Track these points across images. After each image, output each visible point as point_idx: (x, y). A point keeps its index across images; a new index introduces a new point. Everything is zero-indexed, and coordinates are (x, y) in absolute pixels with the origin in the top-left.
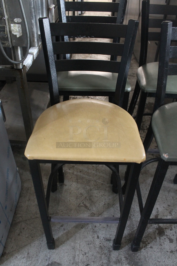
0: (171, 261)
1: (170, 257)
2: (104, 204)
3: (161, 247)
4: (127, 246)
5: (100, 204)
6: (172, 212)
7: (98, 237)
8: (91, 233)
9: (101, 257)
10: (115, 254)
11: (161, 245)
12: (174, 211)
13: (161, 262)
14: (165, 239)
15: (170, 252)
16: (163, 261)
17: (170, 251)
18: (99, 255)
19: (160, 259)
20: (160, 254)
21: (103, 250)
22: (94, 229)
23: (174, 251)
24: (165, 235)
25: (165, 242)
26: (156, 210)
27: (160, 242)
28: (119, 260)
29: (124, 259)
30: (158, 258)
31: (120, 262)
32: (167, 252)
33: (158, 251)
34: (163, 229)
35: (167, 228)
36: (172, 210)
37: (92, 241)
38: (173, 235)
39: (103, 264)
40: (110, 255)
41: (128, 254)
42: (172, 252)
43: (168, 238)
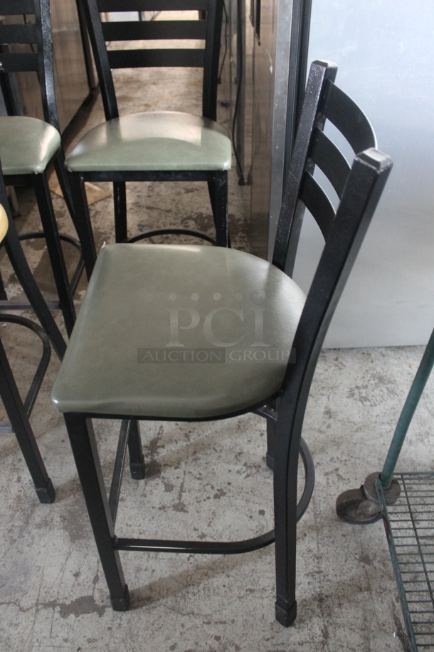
0: (155, 525)
1: (156, 517)
2: (51, 419)
3: (143, 499)
4: (72, 497)
5: (43, 418)
6: (190, 434)
7: (19, 480)
8: (7, 472)
9: (12, 516)
10: (43, 510)
11: (145, 496)
12: (196, 431)
13: (132, 527)
14: (157, 484)
15: (160, 509)
16: (139, 524)
17: (160, 506)
18: (11, 512)
19: (133, 521)
20: (136, 511)
21: (22, 504)
22: (14, 465)
23: (169, 507)
24: (159, 477)
25: (155, 491)
26: (158, 430)
27: (144, 490)
28: (47, 521)
29: (58, 519)
30: (130, 518)
31: (47, 525)
32: (153, 508)
33: (134, 506)
34: (160, 466)
35: (170, 464)
36: (194, 429)
37: (5, 486)
38: (178, 478)
39: (13, 528)
40: (32, 512)
41: (69, 512)
42: (163, 508)
43: (164, 484)
